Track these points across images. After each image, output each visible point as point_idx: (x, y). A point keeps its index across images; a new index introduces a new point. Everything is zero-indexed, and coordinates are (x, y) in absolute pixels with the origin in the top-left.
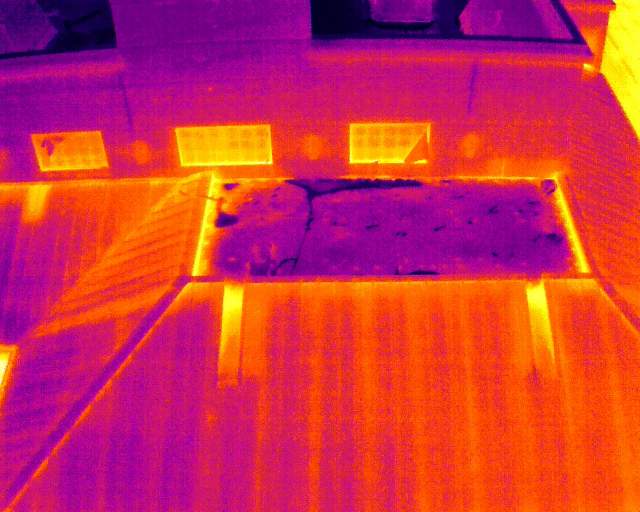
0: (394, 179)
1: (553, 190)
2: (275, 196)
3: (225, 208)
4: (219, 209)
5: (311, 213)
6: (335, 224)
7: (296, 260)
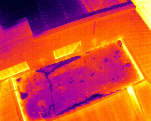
0: (70, 58)
1: (121, 44)
2: (35, 79)
3: (21, 90)
4: (19, 91)
5: (50, 83)
6: (59, 85)
7: (53, 105)
